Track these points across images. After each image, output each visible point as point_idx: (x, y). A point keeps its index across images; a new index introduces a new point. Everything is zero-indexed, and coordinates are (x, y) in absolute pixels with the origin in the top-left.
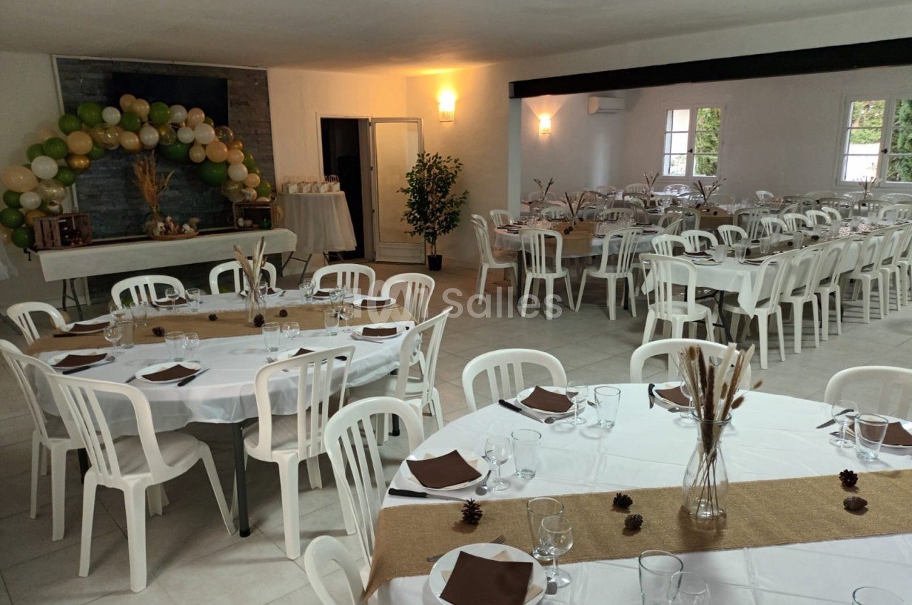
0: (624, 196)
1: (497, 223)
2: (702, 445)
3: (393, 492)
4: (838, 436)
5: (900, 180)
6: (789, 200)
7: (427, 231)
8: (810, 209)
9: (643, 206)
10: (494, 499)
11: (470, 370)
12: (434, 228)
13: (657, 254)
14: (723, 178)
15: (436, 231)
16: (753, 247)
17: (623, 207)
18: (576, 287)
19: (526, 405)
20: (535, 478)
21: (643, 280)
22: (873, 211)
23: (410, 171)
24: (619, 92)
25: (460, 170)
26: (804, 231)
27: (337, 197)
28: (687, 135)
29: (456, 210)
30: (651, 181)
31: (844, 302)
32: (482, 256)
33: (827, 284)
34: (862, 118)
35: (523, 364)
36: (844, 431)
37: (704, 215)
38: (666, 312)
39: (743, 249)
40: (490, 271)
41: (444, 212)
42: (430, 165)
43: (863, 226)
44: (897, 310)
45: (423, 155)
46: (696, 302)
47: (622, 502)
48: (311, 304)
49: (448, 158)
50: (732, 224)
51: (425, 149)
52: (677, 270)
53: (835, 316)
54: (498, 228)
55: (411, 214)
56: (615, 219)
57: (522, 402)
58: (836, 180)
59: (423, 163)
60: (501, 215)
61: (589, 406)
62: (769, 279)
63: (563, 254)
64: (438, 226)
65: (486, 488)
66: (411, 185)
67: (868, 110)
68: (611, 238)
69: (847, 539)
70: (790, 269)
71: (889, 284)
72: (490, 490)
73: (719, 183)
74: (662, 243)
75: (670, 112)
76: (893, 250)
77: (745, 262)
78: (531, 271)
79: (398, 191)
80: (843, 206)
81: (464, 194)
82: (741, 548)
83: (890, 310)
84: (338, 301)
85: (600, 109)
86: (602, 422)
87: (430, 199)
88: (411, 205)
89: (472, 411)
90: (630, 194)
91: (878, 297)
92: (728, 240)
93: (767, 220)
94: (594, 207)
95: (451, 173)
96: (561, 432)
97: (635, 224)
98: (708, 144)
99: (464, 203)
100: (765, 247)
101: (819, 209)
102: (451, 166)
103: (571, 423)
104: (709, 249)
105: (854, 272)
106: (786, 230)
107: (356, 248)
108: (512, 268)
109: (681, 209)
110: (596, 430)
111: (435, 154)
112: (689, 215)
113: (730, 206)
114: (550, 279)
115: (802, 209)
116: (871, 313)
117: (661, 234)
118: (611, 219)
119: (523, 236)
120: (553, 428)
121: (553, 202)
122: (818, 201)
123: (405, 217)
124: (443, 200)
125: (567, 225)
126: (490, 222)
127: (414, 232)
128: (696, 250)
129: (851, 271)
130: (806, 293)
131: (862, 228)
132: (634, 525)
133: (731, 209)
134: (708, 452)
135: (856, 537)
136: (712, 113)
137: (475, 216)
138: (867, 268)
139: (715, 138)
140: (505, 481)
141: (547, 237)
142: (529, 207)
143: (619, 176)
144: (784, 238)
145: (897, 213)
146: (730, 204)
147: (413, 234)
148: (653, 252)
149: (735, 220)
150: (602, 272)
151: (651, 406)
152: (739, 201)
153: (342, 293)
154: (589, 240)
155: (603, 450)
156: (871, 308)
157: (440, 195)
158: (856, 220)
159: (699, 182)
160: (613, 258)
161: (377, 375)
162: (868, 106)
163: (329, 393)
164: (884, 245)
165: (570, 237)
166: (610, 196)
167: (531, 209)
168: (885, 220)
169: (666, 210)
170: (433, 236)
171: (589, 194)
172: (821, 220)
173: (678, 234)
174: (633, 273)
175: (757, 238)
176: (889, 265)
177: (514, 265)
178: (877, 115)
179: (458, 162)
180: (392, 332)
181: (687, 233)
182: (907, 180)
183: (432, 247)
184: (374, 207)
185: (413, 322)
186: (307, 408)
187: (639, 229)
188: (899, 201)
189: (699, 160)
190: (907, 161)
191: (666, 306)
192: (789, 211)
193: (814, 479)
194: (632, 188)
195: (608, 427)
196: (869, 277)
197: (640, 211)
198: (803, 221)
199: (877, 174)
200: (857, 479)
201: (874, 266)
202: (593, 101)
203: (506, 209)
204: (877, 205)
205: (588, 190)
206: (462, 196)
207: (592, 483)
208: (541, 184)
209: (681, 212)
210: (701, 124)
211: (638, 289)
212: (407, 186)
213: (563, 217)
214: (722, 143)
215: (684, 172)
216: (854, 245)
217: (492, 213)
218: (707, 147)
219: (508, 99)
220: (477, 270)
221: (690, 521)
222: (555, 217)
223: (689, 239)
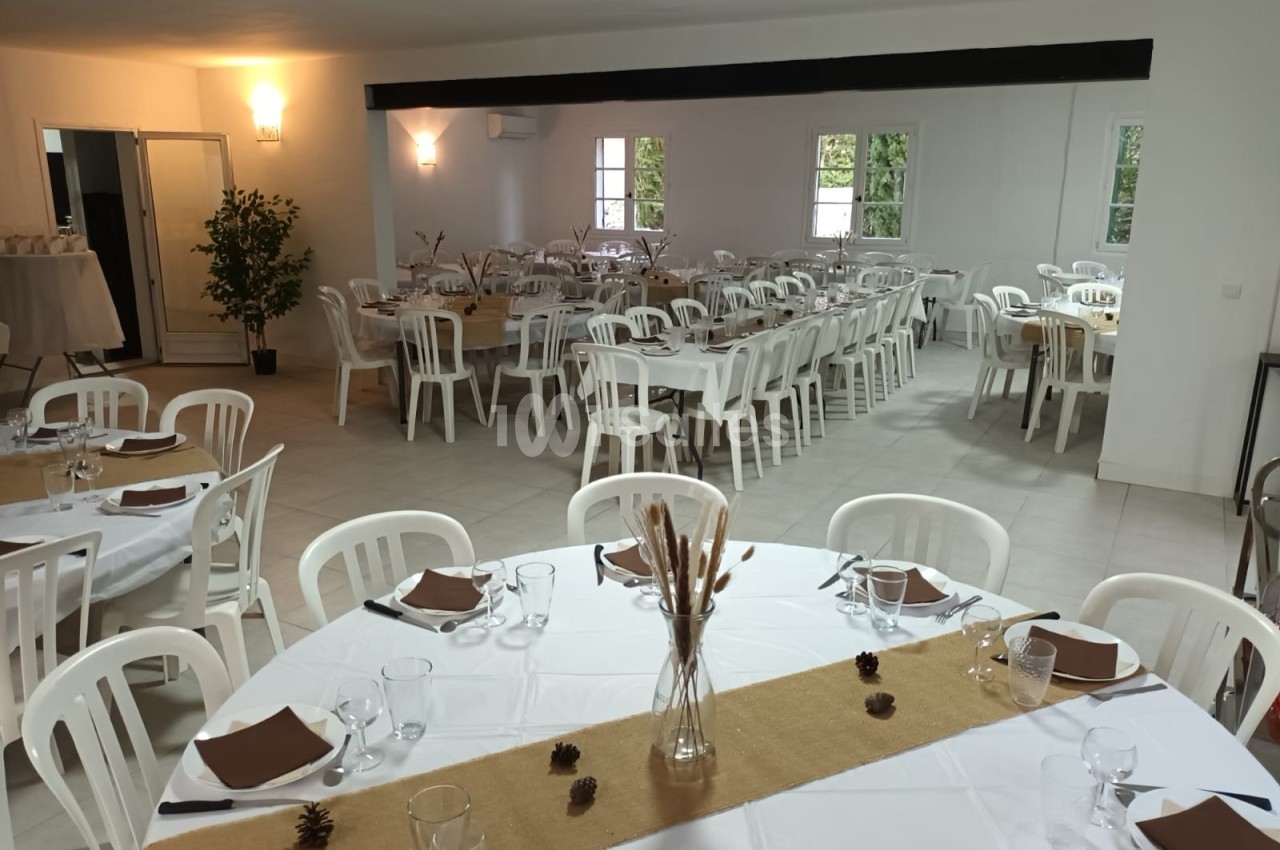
0: (546, 257)
1: (363, 298)
2: (677, 653)
3: (167, 809)
4: (847, 598)
5: (873, 234)
6: (754, 262)
7: (249, 312)
8: (778, 274)
9: (572, 271)
10: (355, 789)
11: (313, 556)
12: (259, 308)
13: (596, 344)
14: (672, 234)
15: (263, 313)
16: (715, 327)
17: (546, 274)
18: (486, 391)
19: (409, 604)
20: (426, 736)
21: (578, 381)
22: (849, 276)
23: (212, 218)
24: (528, 109)
25: (296, 217)
26: (775, 304)
27: (82, 262)
28: (623, 172)
29: (294, 278)
30: (581, 235)
31: (826, 393)
32: (341, 351)
33: (805, 374)
34: (827, 156)
35: (402, 535)
36: (854, 590)
37: (652, 285)
38: (612, 424)
39: (705, 332)
40: (354, 373)
41: (275, 281)
42: (245, 209)
43: (842, 295)
44: (884, 400)
45: (232, 193)
46: (650, 408)
47: (564, 756)
48: (23, 453)
49: (275, 198)
50: (687, 297)
51: (236, 183)
52: (623, 365)
53: (817, 412)
54: (363, 307)
55: (217, 286)
56: (535, 290)
57: (402, 600)
58: (806, 237)
59: (233, 205)
60: (368, 286)
61: (510, 592)
62: (739, 370)
63: (464, 345)
64: (266, 305)
65: (341, 770)
66: (215, 240)
67: (833, 145)
68: (532, 319)
69: (876, 761)
70: (763, 356)
71: (874, 368)
72: (348, 772)
73: (667, 241)
74: (600, 326)
75: (599, 141)
76: (877, 325)
77: (708, 350)
78: (418, 371)
79: (193, 250)
80: (817, 269)
81: (306, 253)
82: (740, 804)
83: (877, 400)
84: (76, 444)
85: (503, 132)
86: (530, 618)
87: (249, 261)
88: (215, 271)
89: (319, 627)
90: (555, 255)
91: (863, 384)
92: (684, 318)
93: (731, 290)
94: (507, 273)
95: (282, 222)
96: (467, 645)
97: (563, 298)
98: (650, 187)
99: (307, 268)
100: (731, 329)
101: (790, 274)
102: (280, 210)
103: (482, 627)
104: (660, 332)
105: (835, 355)
106: (754, 303)
107: (124, 343)
108: (389, 368)
109: (620, 277)
110: (520, 633)
111: (252, 192)
112: (634, 285)
113: (683, 270)
114: (447, 382)
115: (769, 275)
116: (856, 406)
117: (599, 313)
118: (530, 291)
119: (402, 319)
120: (453, 640)
121: (446, 267)
122: (787, 264)
123: (209, 292)
124: (270, 263)
125: (468, 301)
126: (350, 298)
127: (226, 315)
128: (645, 335)
129: (832, 354)
130: (783, 386)
131: (841, 298)
132: (583, 796)
133: (683, 275)
134: (685, 661)
135: (887, 756)
136: (652, 143)
137: (325, 289)
138: (850, 349)
139: (658, 179)
140: (374, 751)
141: (438, 320)
142: (410, 273)
143: (537, 230)
144: (753, 314)
145: (877, 277)
146: (684, 268)
147: (223, 317)
148: (590, 339)
149: (691, 291)
150: (522, 369)
151: (600, 580)
152: (693, 265)
153: (82, 430)
154: (500, 324)
155: (532, 668)
156: (856, 399)
157: (266, 255)
158: (833, 287)
159: (643, 239)
160: (536, 347)
161: (151, 572)
162: (833, 141)
163: (55, 618)
164: (867, 318)
165: (475, 318)
166: (528, 257)
167: (414, 277)
168: (864, 287)
169: (604, 277)
170: (256, 322)
171: (498, 255)
172: (793, 289)
173: (621, 313)
174: (564, 368)
175: (719, 314)
176: (873, 344)
177: (392, 363)
178: (843, 152)
179: (293, 204)
180: (178, 495)
181: (632, 312)
182: (882, 235)
183: (258, 338)
184: (154, 275)
185: (216, 475)
186: (12, 649)
187: (569, 306)
188: (878, 262)
189: (640, 207)
190: (881, 211)
191: (612, 415)
192: (754, 278)
193: (824, 670)
194: (557, 246)
195: (540, 625)
196: (852, 360)
197: (568, 278)
198: (772, 290)
199: (852, 228)
200: (877, 663)
201: (858, 346)
202: (492, 120)
203: (375, 277)
204: (854, 267)
205: (497, 248)
206: (303, 258)
207: (517, 729)
208: (428, 239)
209: (622, 281)
210: (639, 158)
211: (572, 390)
212: (208, 241)
213: (461, 289)
214: (669, 186)
215: (623, 225)
216: (834, 320)
217: (352, 284)
218: (649, 191)
219: (365, 110)
220: (335, 370)
221: (666, 769)
222: (451, 288)
223: (635, 319)
